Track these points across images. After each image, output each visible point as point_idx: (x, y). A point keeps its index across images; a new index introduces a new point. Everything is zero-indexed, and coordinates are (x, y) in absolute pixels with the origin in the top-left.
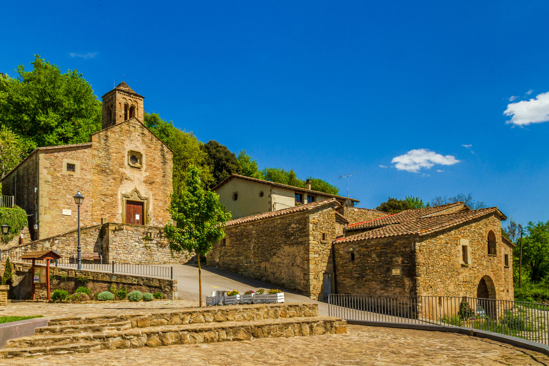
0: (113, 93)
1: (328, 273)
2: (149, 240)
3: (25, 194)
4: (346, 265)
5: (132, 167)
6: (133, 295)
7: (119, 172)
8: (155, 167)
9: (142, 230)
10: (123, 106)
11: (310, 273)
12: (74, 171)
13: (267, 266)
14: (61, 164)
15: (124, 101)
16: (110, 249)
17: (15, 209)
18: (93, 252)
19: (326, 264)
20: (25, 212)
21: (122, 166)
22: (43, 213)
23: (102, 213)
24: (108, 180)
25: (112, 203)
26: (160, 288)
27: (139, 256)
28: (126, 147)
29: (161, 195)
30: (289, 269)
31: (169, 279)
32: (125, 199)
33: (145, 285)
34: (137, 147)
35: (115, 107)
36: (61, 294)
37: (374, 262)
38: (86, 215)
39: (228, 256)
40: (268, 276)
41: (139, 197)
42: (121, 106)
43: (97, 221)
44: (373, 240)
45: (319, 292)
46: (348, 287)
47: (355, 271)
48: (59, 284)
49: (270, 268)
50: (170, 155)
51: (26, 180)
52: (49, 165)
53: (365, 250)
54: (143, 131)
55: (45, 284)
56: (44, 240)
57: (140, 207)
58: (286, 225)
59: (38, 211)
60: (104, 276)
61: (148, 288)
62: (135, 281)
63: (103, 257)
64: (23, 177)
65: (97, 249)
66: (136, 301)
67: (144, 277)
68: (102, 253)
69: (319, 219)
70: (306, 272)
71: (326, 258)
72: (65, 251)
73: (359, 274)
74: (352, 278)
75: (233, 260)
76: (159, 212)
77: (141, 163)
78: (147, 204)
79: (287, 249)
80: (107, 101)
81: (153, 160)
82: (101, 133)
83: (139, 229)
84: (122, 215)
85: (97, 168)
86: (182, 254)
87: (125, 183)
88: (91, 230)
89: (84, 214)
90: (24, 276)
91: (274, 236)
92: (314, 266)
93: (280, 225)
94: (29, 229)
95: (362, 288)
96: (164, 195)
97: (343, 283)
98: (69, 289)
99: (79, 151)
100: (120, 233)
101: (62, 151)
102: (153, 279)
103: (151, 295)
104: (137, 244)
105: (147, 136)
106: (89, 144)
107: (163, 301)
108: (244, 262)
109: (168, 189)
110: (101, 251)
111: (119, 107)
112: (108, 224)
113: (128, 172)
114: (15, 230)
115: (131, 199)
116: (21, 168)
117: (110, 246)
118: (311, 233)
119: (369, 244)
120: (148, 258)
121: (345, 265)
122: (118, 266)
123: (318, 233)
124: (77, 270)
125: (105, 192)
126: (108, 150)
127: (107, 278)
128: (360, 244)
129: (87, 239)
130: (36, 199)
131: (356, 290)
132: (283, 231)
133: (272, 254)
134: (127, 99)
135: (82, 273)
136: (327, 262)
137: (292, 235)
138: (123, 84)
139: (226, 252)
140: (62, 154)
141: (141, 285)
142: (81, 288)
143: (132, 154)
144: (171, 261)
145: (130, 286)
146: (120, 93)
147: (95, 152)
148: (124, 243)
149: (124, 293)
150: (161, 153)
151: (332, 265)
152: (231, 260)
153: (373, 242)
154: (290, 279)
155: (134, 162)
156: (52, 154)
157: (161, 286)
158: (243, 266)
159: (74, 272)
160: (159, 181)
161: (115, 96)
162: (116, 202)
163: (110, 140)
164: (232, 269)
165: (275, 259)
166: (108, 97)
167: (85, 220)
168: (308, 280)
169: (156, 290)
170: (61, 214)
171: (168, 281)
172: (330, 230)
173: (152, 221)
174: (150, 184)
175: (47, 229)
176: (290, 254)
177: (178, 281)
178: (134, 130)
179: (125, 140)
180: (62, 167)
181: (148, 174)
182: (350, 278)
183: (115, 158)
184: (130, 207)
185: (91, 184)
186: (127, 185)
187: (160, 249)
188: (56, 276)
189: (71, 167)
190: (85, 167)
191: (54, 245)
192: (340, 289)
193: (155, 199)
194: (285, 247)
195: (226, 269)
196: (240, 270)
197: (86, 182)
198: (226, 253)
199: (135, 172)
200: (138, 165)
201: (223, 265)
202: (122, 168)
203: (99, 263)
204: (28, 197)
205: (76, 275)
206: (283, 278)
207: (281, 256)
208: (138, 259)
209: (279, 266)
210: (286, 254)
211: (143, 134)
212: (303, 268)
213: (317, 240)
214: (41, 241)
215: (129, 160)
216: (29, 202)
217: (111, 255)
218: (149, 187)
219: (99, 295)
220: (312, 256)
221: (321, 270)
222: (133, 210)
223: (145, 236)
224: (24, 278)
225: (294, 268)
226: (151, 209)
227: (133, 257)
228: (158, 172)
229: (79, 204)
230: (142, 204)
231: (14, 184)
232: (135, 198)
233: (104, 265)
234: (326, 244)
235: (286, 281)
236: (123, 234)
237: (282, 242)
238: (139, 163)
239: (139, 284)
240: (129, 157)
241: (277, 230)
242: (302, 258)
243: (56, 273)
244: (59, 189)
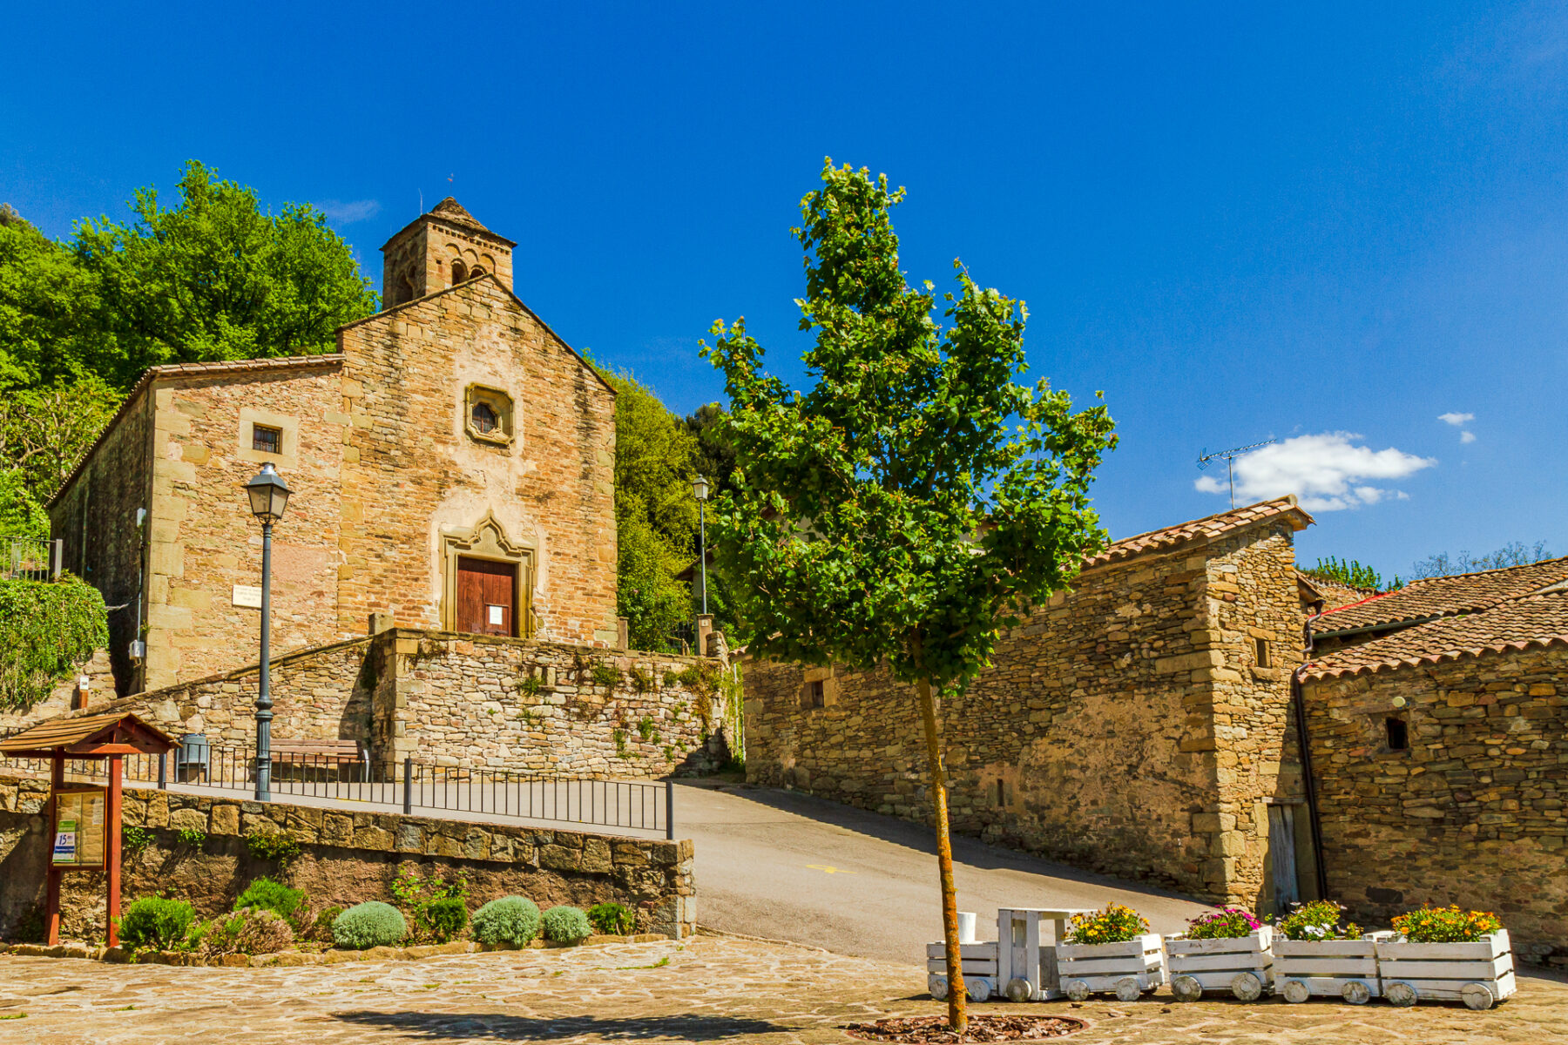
0: (416, 230)
1: (1282, 806)
2: (538, 691)
3: (111, 540)
4: (1370, 768)
5: (477, 441)
6: (498, 916)
7: (433, 458)
8: (555, 444)
9: (514, 655)
10: (449, 271)
11: (1223, 807)
12: (277, 450)
13: (1006, 779)
14: (234, 426)
15: (451, 254)
16: (399, 726)
17: (63, 586)
18: (336, 738)
19: (1275, 768)
20: (98, 595)
21: (444, 437)
22: (164, 599)
23: (373, 598)
24: (397, 485)
25: (409, 566)
26: (618, 880)
27: (504, 751)
28: (458, 373)
29: (575, 538)
30: (1115, 791)
31: (659, 837)
32: (452, 552)
33: (551, 870)
34: (495, 373)
35: (424, 273)
36: (160, 919)
37: (1520, 751)
38: (317, 606)
39: (832, 746)
40: (1012, 819)
41: (502, 546)
42: (441, 270)
43: (357, 627)
44: (1512, 657)
45: (1257, 888)
46: (1384, 863)
47: (1417, 794)
48: (168, 867)
49: (1023, 788)
50: (607, 403)
51: (115, 492)
52: (188, 430)
53: (1470, 700)
54: (516, 319)
55: (101, 868)
56: (160, 695)
57: (506, 579)
58: (1091, 611)
59: (143, 589)
60: (365, 827)
61: (562, 883)
62: (504, 849)
63: (374, 757)
64: (107, 481)
65: (353, 728)
66: (509, 945)
67: (546, 832)
68: (369, 742)
69: (1242, 581)
70: (1199, 801)
71: (1277, 743)
72: (233, 734)
73: (1440, 807)
74: (1402, 822)
75: (856, 760)
76: (571, 598)
77: (508, 430)
78: (528, 569)
79: (1098, 706)
80: (398, 258)
81: (548, 420)
82: (375, 324)
83: (504, 651)
84: (443, 607)
85: (358, 441)
86: (656, 741)
87: (453, 494)
88: (332, 658)
89: (311, 603)
90: (21, 832)
91: (1035, 659)
92: (1234, 773)
93: (1065, 613)
94: (113, 660)
95: (1463, 870)
96: (585, 538)
97: (1356, 847)
98: (210, 892)
99: (296, 382)
100: (435, 665)
101: (237, 381)
102: (585, 838)
103: (577, 917)
104: (496, 706)
105: (531, 337)
106: (333, 358)
107: (632, 943)
108: (902, 765)
109: (599, 519)
110: (366, 733)
111: (436, 272)
112: (393, 632)
113: (464, 457)
114: (60, 661)
115: (475, 551)
116: (103, 453)
117: (401, 714)
118: (1214, 636)
119: (1491, 676)
120: (535, 757)
121: (1361, 768)
122: (428, 789)
123: (1241, 638)
124: (250, 804)
125: (385, 525)
126: (398, 381)
127: (379, 839)
128: (1440, 678)
129: (318, 692)
130: (142, 549)
131: (1430, 877)
132: (1081, 635)
133: (1029, 729)
134: (462, 249)
135: (270, 816)
136: (1278, 757)
137: (1123, 648)
138: (450, 204)
139: (823, 731)
140: (237, 390)
141: (532, 869)
142: (262, 885)
143: (478, 397)
144: (615, 769)
145: (483, 873)
146: (441, 230)
147: (354, 389)
148: (450, 702)
149: (454, 910)
150: (575, 395)
151: (1296, 772)
152: (846, 760)
153: (1514, 666)
154: (1121, 832)
155: (486, 425)
156: (202, 391)
157: (623, 873)
158: (898, 784)
159: (234, 810)
160: (570, 491)
161: (425, 239)
162: (424, 563)
163: (406, 349)
164: (853, 794)
165: (1046, 751)
166: (400, 247)
167: (314, 626)
168: (1212, 837)
169: (600, 888)
170: (228, 602)
171: (653, 847)
172: (1281, 626)
173: (544, 630)
174: (539, 499)
175: (177, 655)
176: (1117, 728)
177: (697, 848)
178: (486, 317)
179: (454, 350)
180: (234, 437)
181: (531, 466)
182: (1390, 824)
183: (421, 409)
184: (470, 580)
185: (337, 499)
186: (460, 503)
187: (578, 726)
188: (159, 830)
189: (268, 437)
190: (315, 438)
191: (194, 712)
192: (1340, 874)
193: (557, 554)
194: (1088, 700)
195: (827, 795)
196: (887, 797)
197: (320, 492)
198: (824, 733)
199: (490, 458)
200: (498, 435)
201: (812, 780)
202: (445, 443)
203: (357, 781)
204: (118, 548)
205: (243, 825)
206: (1086, 828)
207: (1071, 737)
208: (500, 762)
209: (1066, 780)
210: (1098, 730)
211: (516, 330)
212: (1182, 784)
213: (1238, 667)
214: (145, 697)
215: (470, 419)
216: (119, 566)
217: (404, 746)
218: (535, 511)
219: (339, 920)
220: (1224, 731)
221: (1259, 793)
222: (480, 590)
223: (525, 675)
224: (22, 845)
225: (1138, 783)
226: (541, 585)
227: (481, 754)
228: (565, 462)
229: (267, 521)
230: (511, 569)
231: (80, 512)
232: (488, 549)
233: (377, 787)
234: (1270, 682)
235: (1100, 838)
236: (444, 672)
237: (1073, 680)
238: (500, 429)
239: (520, 866)
240: (470, 407)
241: (1051, 634)
242: (1178, 741)
243: (160, 816)
244: (224, 514)
